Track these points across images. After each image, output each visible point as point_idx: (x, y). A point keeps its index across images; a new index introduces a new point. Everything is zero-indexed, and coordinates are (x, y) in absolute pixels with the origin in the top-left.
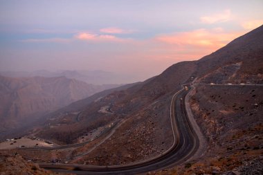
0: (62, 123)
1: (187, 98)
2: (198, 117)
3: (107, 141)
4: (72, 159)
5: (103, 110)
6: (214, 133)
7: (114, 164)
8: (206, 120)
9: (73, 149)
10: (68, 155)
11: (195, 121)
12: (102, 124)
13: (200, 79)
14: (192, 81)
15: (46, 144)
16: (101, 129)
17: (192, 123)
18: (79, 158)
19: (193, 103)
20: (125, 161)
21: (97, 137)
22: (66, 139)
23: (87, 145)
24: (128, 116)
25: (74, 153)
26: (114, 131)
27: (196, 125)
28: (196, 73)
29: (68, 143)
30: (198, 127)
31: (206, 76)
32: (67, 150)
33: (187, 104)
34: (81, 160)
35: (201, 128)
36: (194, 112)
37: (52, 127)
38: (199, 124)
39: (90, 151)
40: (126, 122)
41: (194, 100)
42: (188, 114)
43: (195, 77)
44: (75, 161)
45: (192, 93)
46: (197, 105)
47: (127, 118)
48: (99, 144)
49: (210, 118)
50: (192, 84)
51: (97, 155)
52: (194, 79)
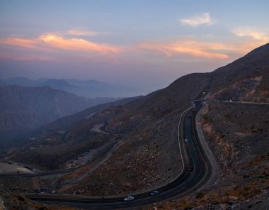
0: (45, 143)
1: (197, 117)
2: (211, 140)
3: (102, 166)
4: (58, 188)
5: (97, 129)
6: (229, 159)
7: (111, 194)
8: (220, 144)
9: (59, 176)
10: (53, 184)
11: (206, 144)
12: (94, 145)
13: (213, 96)
14: (204, 96)
15: (25, 170)
16: (94, 151)
17: (204, 147)
18: (68, 187)
19: (205, 123)
20: (124, 190)
21: (89, 162)
22: (50, 163)
23: (77, 171)
24: (127, 136)
25: (61, 180)
26: (110, 155)
27: (208, 149)
28: (209, 88)
30: (210, 151)
31: (220, 91)
32: (51, 177)
33: (198, 124)
34: (69, 190)
35: (214, 153)
36: (206, 134)
37: (32, 148)
38: (212, 148)
39: (81, 178)
40: (125, 144)
41: (207, 119)
42: (199, 135)
43: (207, 92)
44: (62, 190)
45: (204, 111)
46: (209, 125)
47: (126, 139)
48: (92, 170)
49: (224, 141)
50: (204, 101)
51: (89, 184)
52: (206, 94)
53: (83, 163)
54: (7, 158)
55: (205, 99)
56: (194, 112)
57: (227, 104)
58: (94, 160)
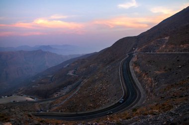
0: (41, 83)
1: (131, 63)
2: (139, 76)
3: (75, 95)
4: (50, 109)
5: (70, 73)
6: (151, 87)
7: (81, 111)
8: (145, 79)
9: (50, 102)
10: (47, 106)
11: (137, 79)
12: (69, 83)
13: (139, 50)
15: (30, 99)
16: (70, 87)
17: (135, 81)
18: (55, 108)
19: (135, 67)
21: (67, 93)
22: (44, 95)
23: (61, 98)
25: (52, 104)
26: (79, 88)
27: (138, 82)
28: (136, 45)
30: (139, 84)
31: (144, 47)
32: (46, 102)
33: (131, 67)
35: (142, 84)
36: (136, 73)
37: (34, 86)
38: (140, 82)
39: (63, 103)
40: (88, 81)
41: (136, 64)
42: (132, 74)
43: (135, 48)
44: (52, 110)
45: (134, 59)
46: (138, 68)
47: (88, 78)
48: (69, 98)
49: (148, 77)
51: (68, 106)
52: (135, 49)
53: (64, 94)
54: (20, 93)
55: (134, 52)
56: (128, 60)
57: (148, 54)
58: (70, 91)
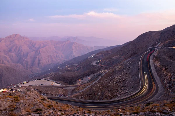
0: (67, 71)
1: (151, 57)
2: (159, 71)
3: (95, 84)
4: (72, 94)
5: (94, 63)
6: (170, 82)
7: (99, 100)
8: (164, 73)
9: (73, 88)
10: (69, 92)
11: (156, 73)
12: (92, 72)
13: (162, 44)
14: (156, 45)
15: (56, 84)
16: (92, 76)
17: (154, 75)
18: (77, 94)
19: (156, 61)
20: (106, 98)
21: (89, 81)
22: (70, 81)
23: (82, 86)
24: (110, 68)
26: (100, 77)
27: (157, 76)
28: (160, 40)
29: (70, 84)
30: (158, 78)
31: (167, 42)
32: (69, 88)
33: (151, 61)
34: (77, 96)
35: (160, 79)
36: (156, 67)
37: (61, 73)
38: (159, 76)
39: (84, 90)
40: (109, 72)
41: (157, 58)
42: (152, 68)
43: (158, 42)
44: (74, 96)
45: (155, 54)
46: (158, 62)
48: (90, 86)
49: (167, 72)
50: (156, 47)
51: (88, 93)
53: (86, 82)
54: (48, 78)
56: (149, 54)
57: (170, 49)
58: (91, 81)
